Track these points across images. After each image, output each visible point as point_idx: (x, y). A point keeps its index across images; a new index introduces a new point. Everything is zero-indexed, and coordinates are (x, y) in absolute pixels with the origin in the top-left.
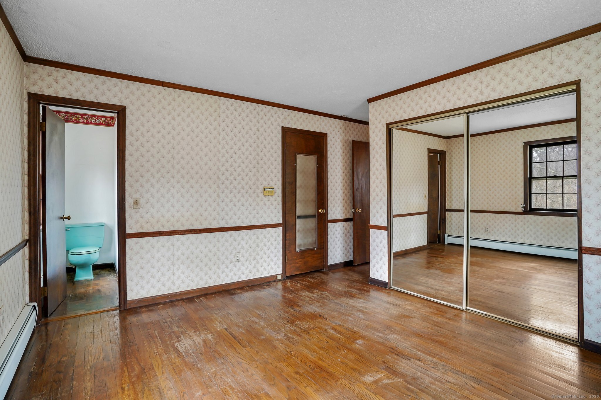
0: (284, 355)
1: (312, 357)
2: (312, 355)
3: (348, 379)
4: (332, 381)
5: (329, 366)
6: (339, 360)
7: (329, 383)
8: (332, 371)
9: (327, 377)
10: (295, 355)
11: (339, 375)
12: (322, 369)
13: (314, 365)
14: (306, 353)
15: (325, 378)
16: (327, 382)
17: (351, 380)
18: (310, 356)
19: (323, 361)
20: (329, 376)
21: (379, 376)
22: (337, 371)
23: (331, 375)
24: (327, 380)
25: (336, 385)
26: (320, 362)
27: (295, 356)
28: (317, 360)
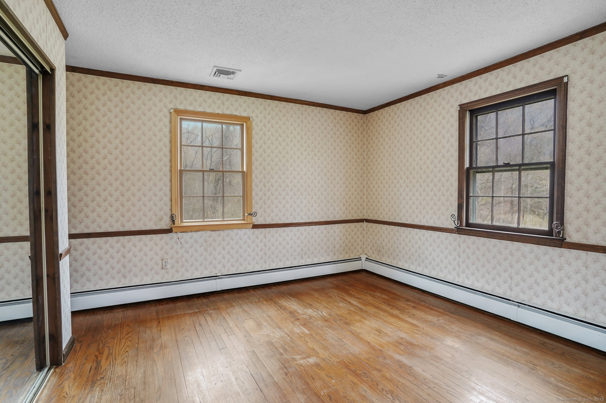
0: (400, 394)
1: (365, 388)
2: (365, 391)
3: (331, 361)
4: (345, 361)
5: (346, 376)
6: (333, 381)
7: (349, 360)
8: (345, 370)
9: (350, 365)
10: (387, 393)
11: (338, 366)
12: (355, 373)
13: (363, 377)
14: (372, 396)
15: (352, 364)
16: (350, 360)
17: (329, 360)
18: (368, 390)
19: (352, 381)
20: (348, 365)
21: (301, 362)
22: (340, 370)
23: (346, 366)
24: (350, 362)
25: (343, 358)
26: (355, 380)
27: (386, 391)
28: (358, 383)
